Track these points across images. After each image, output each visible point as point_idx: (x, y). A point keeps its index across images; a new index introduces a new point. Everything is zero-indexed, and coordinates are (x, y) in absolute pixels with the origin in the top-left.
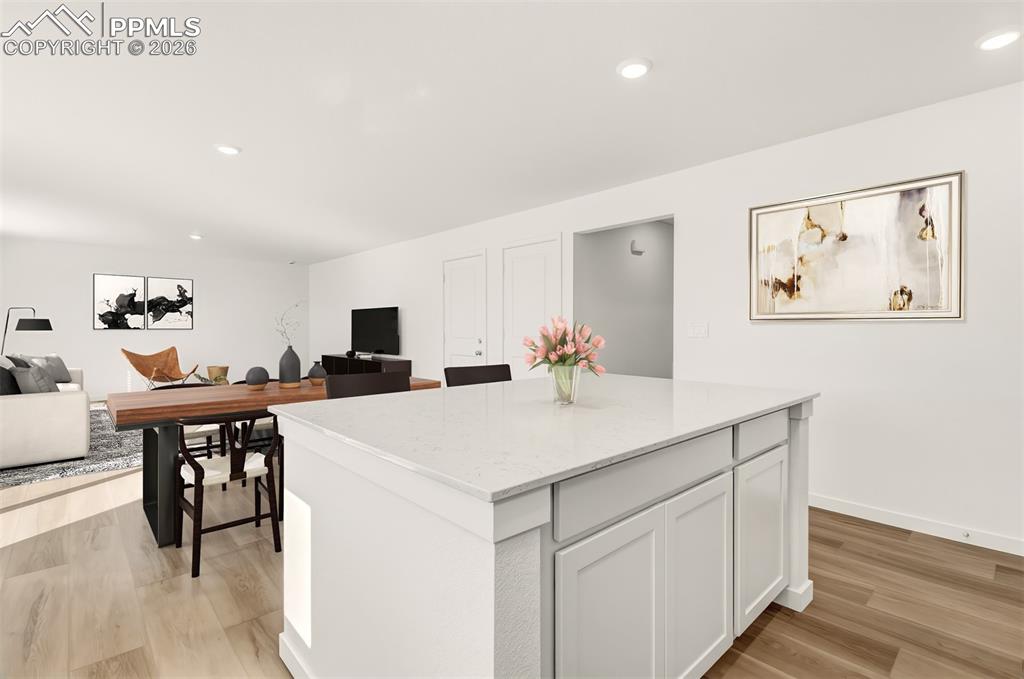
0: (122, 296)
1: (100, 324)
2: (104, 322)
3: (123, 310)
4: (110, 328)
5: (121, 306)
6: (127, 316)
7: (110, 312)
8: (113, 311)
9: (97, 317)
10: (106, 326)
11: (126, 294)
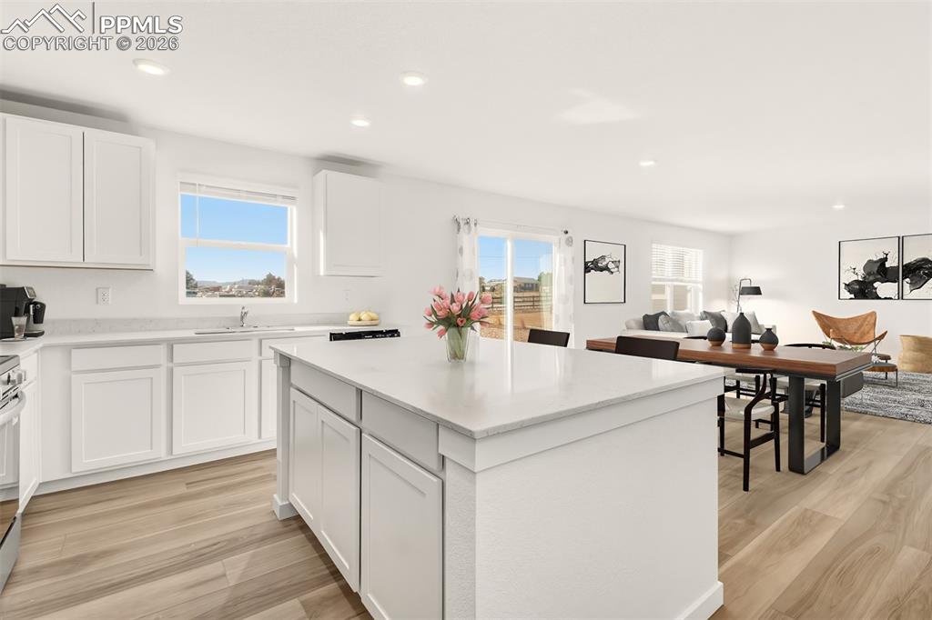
0: (870, 261)
1: (846, 294)
2: (850, 292)
3: (871, 278)
4: (856, 298)
5: (869, 274)
6: (876, 285)
7: (857, 281)
8: (860, 279)
9: (842, 286)
10: (852, 296)
11: (875, 259)
